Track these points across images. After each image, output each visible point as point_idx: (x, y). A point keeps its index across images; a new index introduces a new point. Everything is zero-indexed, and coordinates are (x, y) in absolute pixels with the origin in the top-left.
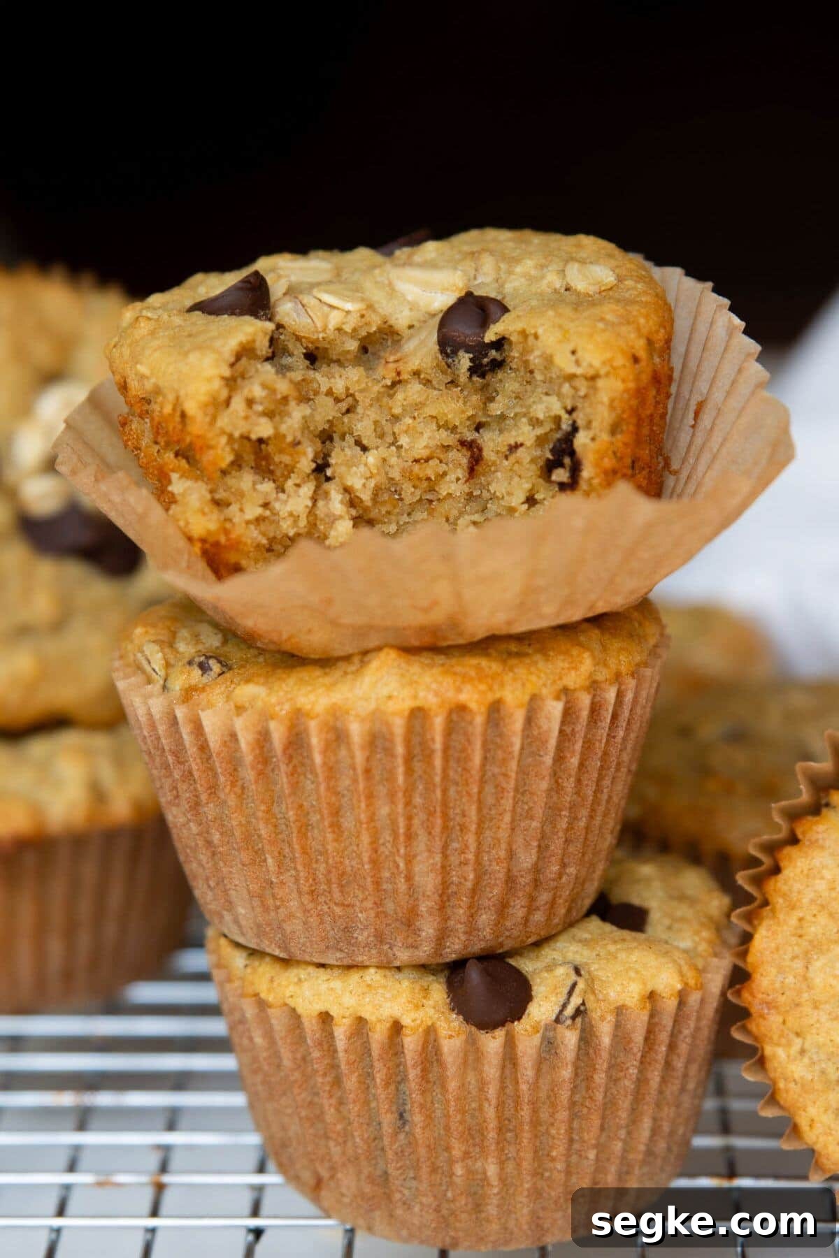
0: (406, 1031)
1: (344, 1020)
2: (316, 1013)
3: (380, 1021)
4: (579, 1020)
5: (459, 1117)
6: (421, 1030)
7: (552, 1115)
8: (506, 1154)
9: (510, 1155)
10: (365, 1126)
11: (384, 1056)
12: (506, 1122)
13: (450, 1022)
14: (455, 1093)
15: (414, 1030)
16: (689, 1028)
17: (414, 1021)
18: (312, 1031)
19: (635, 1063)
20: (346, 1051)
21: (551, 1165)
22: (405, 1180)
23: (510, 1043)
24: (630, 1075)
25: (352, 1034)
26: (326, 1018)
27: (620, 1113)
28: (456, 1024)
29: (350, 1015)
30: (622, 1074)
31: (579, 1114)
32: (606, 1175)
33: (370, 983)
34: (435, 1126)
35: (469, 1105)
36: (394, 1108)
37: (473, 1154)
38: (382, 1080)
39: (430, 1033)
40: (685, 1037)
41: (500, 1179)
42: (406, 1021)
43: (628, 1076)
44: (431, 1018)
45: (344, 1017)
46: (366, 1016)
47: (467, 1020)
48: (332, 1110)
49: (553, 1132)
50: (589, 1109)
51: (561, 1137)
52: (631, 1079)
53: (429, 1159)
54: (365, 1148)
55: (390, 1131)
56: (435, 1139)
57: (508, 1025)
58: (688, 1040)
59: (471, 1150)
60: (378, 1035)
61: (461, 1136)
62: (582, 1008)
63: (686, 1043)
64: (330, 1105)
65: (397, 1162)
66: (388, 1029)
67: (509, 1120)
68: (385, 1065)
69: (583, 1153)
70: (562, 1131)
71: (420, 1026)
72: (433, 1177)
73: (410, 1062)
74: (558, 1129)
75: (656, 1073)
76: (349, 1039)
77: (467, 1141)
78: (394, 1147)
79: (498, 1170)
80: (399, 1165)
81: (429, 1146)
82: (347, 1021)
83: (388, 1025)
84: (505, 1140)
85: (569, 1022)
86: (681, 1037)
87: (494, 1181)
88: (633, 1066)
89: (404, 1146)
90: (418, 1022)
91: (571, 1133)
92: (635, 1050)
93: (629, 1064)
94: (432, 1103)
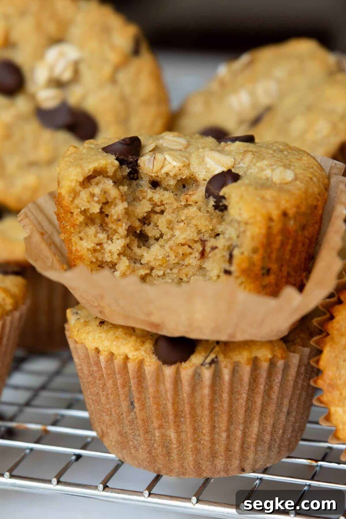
0: (130, 361)
1: (104, 352)
2: (93, 348)
3: (119, 355)
4: (213, 366)
5: (155, 407)
6: (136, 361)
7: (202, 412)
8: (181, 429)
9: (183, 430)
10: (117, 407)
11: (121, 372)
12: (181, 413)
13: (151, 359)
14: (152, 394)
15: (134, 360)
16: (278, 379)
17: (133, 356)
18: (93, 356)
19: (245, 391)
20: (105, 368)
21: (203, 437)
22: (134, 435)
23: (178, 372)
24: (243, 397)
25: (108, 360)
26: (98, 351)
27: (239, 416)
28: (154, 360)
29: (108, 350)
30: (239, 397)
31: (218, 414)
32: (234, 447)
33: (117, 336)
34: (147, 410)
35: (162, 402)
36: (128, 399)
37: (165, 427)
38: (120, 384)
39: (141, 363)
40: (277, 383)
41: (177, 440)
42: (130, 356)
43: (242, 398)
44: (142, 355)
45: (105, 351)
46: (114, 352)
47: (159, 358)
48: (104, 398)
49: (203, 420)
50: (222, 411)
51: (206, 423)
52: (243, 399)
53: (143, 426)
54: (117, 417)
55: (126, 410)
56: (147, 416)
57: (178, 364)
58: (278, 385)
59: (164, 424)
60: (118, 362)
61: (157, 417)
62: (216, 360)
63: (277, 386)
64: (103, 395)
65: (130, 426)
66: (123, 359)
67: (182, 412)
68: (122, 377)
69: (220, 434)
70: (207, 421)
71: (136, 359)
72: (146, 435)
73: (131, 376)
74: (205, 419)
75: (259, 399)
76: (107, 362)
77: (161, 420)
78: (129, 418)
79: (176, 436)
80: (131, 428)
81: (143, 420)
82: (106, 353)
83: (123, 357)
84: (180, 421)
85: (207, 366)
86: (275, 383)
87: (174, 441)
88: (244, 392)
89: (134, 419)
90: (135, 357)
91: (214, 423)
92: (245, 385)
93: (242, 392)
94: (145, 398)
